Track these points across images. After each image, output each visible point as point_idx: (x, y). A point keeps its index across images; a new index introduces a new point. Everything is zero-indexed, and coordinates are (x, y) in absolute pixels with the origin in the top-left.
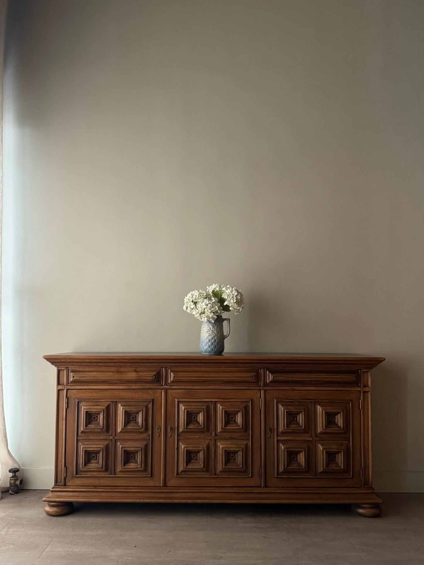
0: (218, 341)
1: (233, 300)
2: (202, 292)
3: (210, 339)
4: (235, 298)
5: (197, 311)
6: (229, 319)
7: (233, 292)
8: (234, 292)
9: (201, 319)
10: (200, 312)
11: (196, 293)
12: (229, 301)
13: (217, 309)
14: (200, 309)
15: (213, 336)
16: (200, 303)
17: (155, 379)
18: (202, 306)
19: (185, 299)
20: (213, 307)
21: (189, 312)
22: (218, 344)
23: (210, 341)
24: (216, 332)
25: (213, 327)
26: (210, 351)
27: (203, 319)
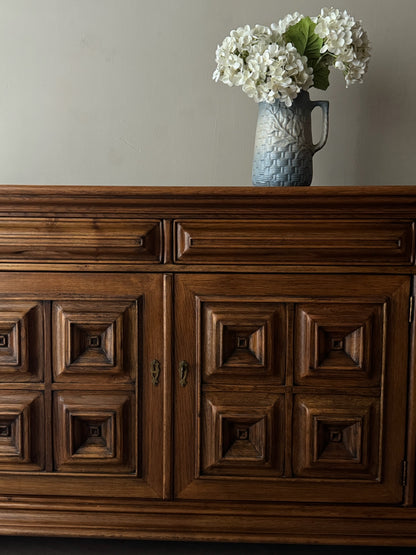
0: (301, 156)
1: (345, 37)
2: (261, 30)
3: (279, 150)
4: (350, 34)
5: (250, 75)
6: (328, 103)
7: (345, 22)
8: (347, 18)
9: (260, 96)
10: (257, 77)
11: (246, 32)
12: (335, 43)
13: (302, 68)
14: (258, 67)
15: (287, 143)
16: (258, 55)
17: (144, 246)
18: (262, 61)
19: (217, 52)
20: (290, 63)
21: (228, 82)
22: (299, 162)
23: (279, 155)
24: (294, 134)
25: (288, 120)
26: (279, 182)
27: (264, 95)
